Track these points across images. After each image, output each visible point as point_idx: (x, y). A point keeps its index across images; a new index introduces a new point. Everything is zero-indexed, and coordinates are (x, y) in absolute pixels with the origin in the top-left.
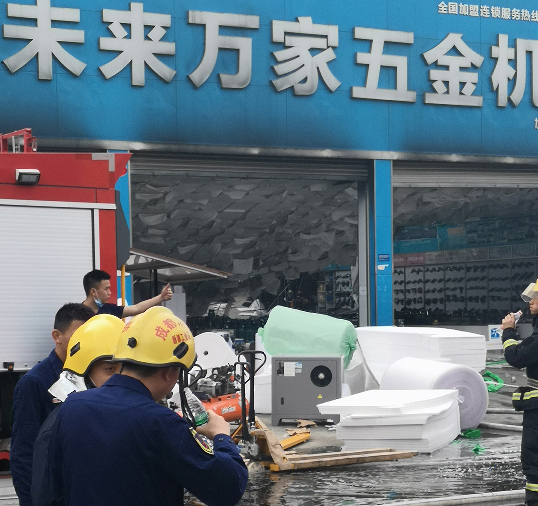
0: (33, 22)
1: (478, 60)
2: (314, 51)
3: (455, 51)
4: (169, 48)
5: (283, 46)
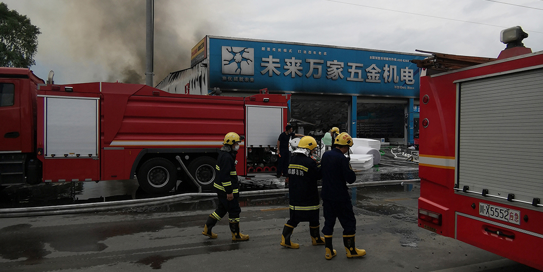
0: (268, 62)
1: (380, 71)
2: (337, 69)
3: (374, 68)
4: (301, 68)
5: (330, 67)
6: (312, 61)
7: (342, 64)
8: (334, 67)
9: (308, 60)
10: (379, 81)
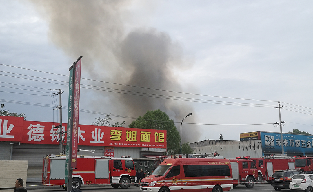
0: (278, 141)
1: (311, 143)
4: (288, 143)
5: (296, 142)
6: (291, 140)
7: (300, 141)
8: (298, 142)
9: (290, 140)
10: (311, 147)
